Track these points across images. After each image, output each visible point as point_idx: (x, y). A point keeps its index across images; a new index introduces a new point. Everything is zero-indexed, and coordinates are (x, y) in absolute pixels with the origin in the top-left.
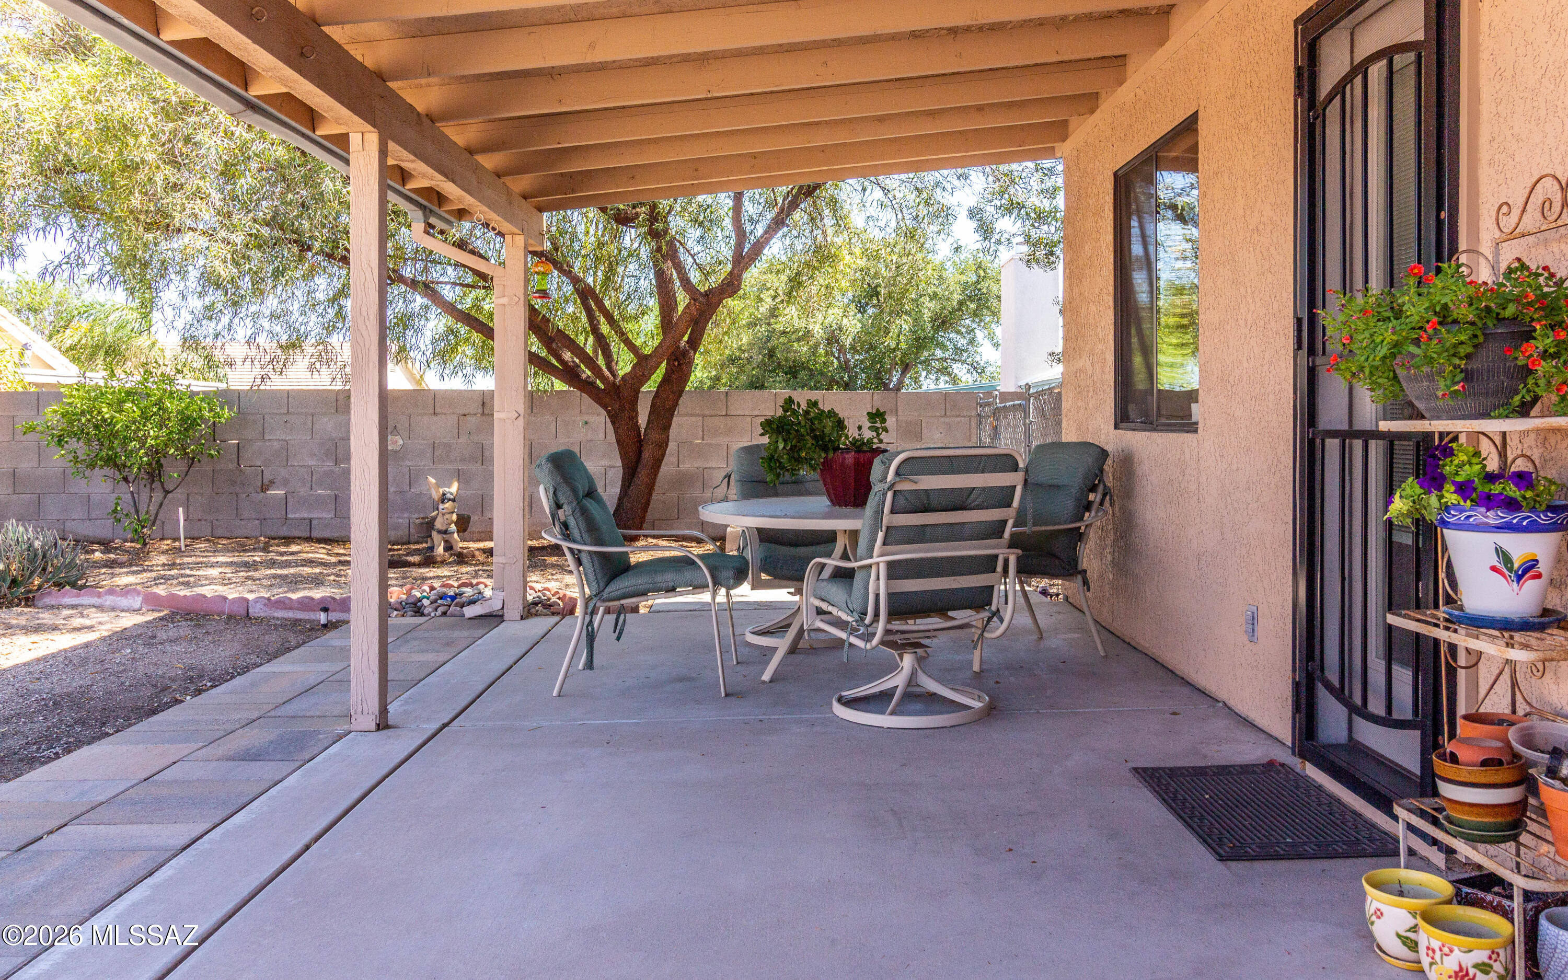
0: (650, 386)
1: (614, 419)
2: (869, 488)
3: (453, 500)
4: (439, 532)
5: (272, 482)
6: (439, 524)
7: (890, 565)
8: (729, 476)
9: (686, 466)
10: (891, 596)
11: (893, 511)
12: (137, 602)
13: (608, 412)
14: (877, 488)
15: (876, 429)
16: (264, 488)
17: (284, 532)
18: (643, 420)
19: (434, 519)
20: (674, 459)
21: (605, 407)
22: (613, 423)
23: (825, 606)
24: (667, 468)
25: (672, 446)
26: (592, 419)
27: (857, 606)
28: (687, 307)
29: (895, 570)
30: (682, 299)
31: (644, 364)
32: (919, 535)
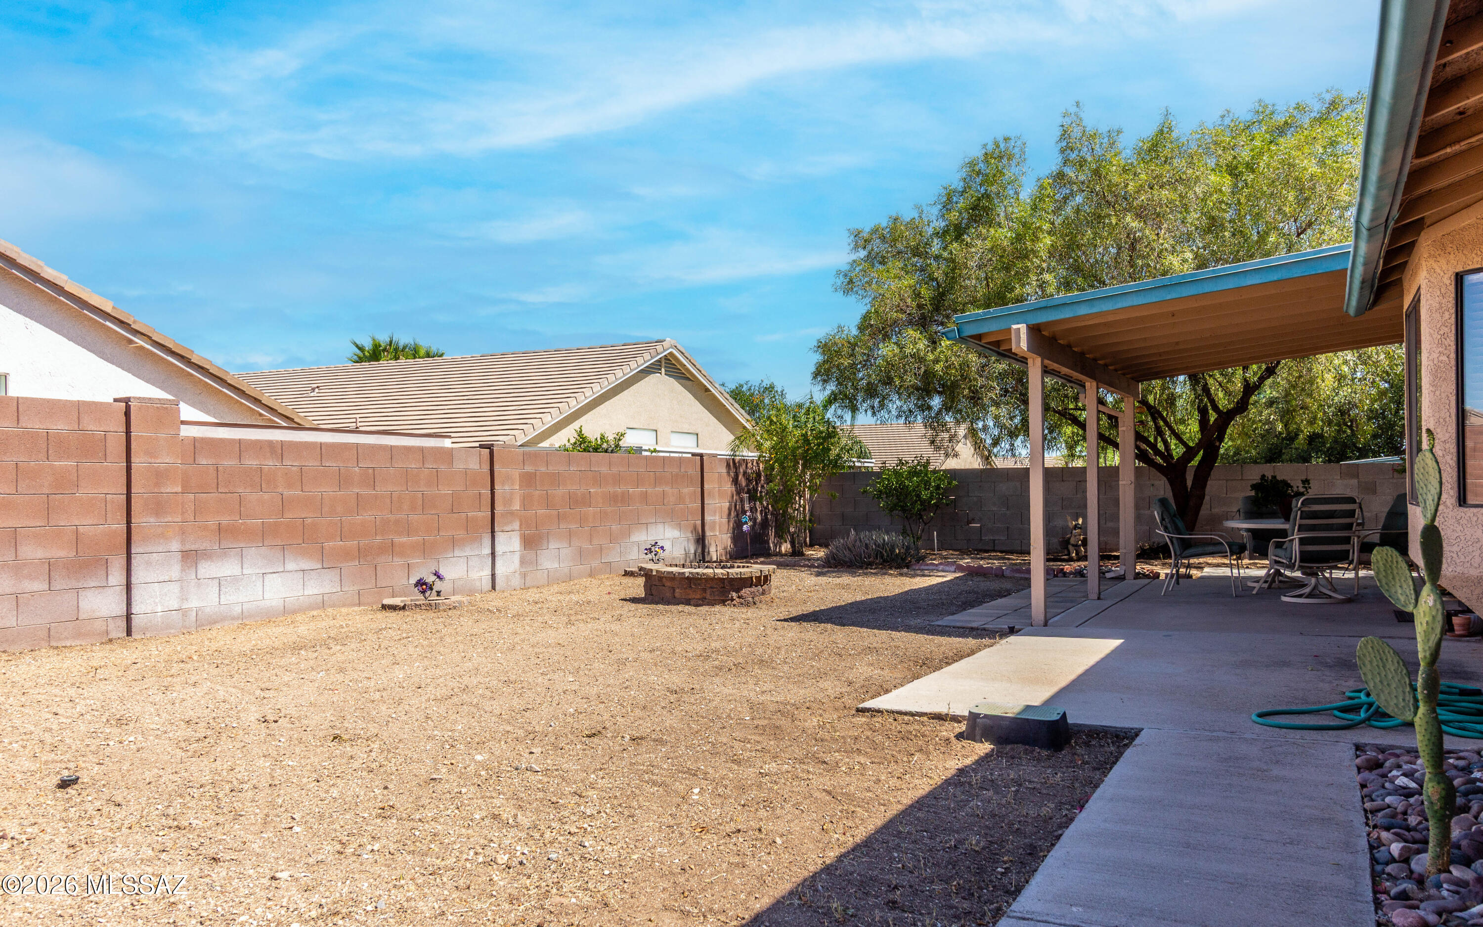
0: (1195, 462)
1: (1172, 483)
2: (1291, 510)
3: (1080, 528)
4: (1073, 545)
5: (973, 519)
6: (1072, 541)
7: (1301, 539)
8: (1239, 511)
9: (1216, 510)
10: (1301, 552)
11: (1301, 518)
12: (953, 568)
13: (1168, 479)
14: (1294, 510)
15: (1306, 488)
16: (969, 522)
17: (980, 547)
18: (1189, 483)
19: (1070, 538)
20: (1209, 506)
21: (1166, 476)
22: (1171, 485)
23: (1277, 559)
24: (1204, 511)
25: (1207, 498)
26: (1157, 483)
27: (1288, 555)
28: (1216, 420)
29: (1302, 541)
30: (1213, 417)
31: (1190, 453)
32: (1313, 528)
